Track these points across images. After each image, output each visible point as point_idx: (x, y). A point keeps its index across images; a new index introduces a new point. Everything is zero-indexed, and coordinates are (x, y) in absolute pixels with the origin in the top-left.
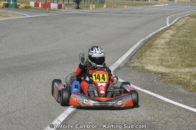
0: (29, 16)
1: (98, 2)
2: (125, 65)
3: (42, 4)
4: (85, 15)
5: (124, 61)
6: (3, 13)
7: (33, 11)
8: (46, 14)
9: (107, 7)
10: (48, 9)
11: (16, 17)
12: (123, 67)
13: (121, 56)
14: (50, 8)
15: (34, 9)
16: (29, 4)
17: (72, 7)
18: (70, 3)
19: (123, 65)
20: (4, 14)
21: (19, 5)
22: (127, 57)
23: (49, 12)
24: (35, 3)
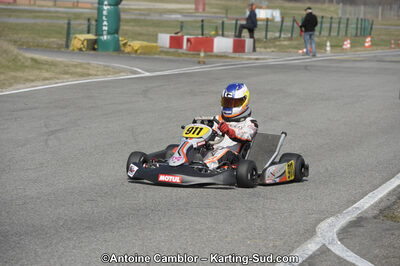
0: (148, 74)
1: (354, 32)
2: (381, 211)
3: (188, 40)
4: (306, 68)
5: (381, 200)
6: (76, 66)
7: (162, 60)
8: (197, 68)
9: (373, 44)
10: (202, 54)
11: (110, 78)
12: (375, 217)
13: (375, 187)
14: (211, 50)
15: (167, 53)
16: (156, 40)
17: (275, 47)
18: (270, 35)
19: (376, 212)
20: (79, 70)
21: (125, 44)
22: (394, 190)
23: (204, 63)
24: (171, 38)
